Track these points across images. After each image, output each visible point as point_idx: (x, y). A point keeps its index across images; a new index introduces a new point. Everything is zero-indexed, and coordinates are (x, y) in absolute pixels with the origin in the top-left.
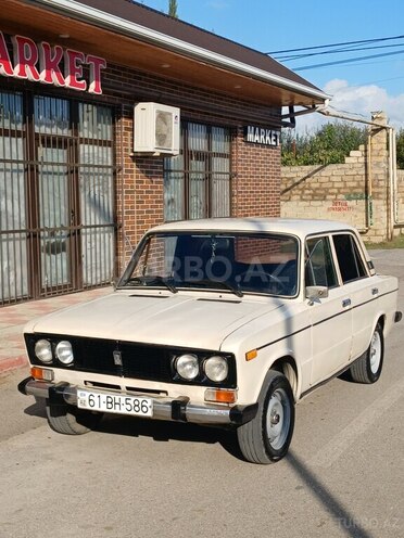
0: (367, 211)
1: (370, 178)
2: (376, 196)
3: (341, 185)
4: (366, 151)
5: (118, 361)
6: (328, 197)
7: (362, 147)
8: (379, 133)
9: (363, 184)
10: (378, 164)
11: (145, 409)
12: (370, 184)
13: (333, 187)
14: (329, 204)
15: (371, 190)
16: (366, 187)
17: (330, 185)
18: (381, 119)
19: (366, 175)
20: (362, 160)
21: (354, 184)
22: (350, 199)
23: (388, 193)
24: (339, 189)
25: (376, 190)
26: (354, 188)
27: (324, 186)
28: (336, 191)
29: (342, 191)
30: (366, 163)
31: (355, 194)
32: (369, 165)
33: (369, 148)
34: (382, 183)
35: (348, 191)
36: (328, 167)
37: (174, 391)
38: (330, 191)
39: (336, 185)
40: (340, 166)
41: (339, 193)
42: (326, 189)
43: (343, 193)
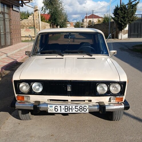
0: (35, 32)
1: (35, 23)
2: (37, 28)
3: (28, 25)
4: (33, 16)
5: (69, 89)
6: (24, 28)
7: (32, 15)
8: (36, 11)
9: (33, 24)
10: (37, 19)
11: (85, 110)
12: (35, 24)
13: (25, 25)
14: (25, 30)
15: (35, 26)
16: (34, 25)
17: (25, 24)
18: (37, 8)
19: (34, 22)
20: (32, 18)
21: (31, 24)
22: (30, 28)
23: (39, 27)
24: (27, 26)
25: (37, 26)
26: (31, 25)
27: (23, 25)
28: (26, 26)
29: (28, 26)
30: (34, 19)
31: (31, 27)
32: (35, 20)
33: (34, 15)
34: (38, 24)
35: (29, 26)
36: (24, 20)
37: (95, 100)
38: (25, 26)
39: (26, 25)
40: (27, 20)
41: (27, 27)
42: (24, 26)
43: (28, 27)
